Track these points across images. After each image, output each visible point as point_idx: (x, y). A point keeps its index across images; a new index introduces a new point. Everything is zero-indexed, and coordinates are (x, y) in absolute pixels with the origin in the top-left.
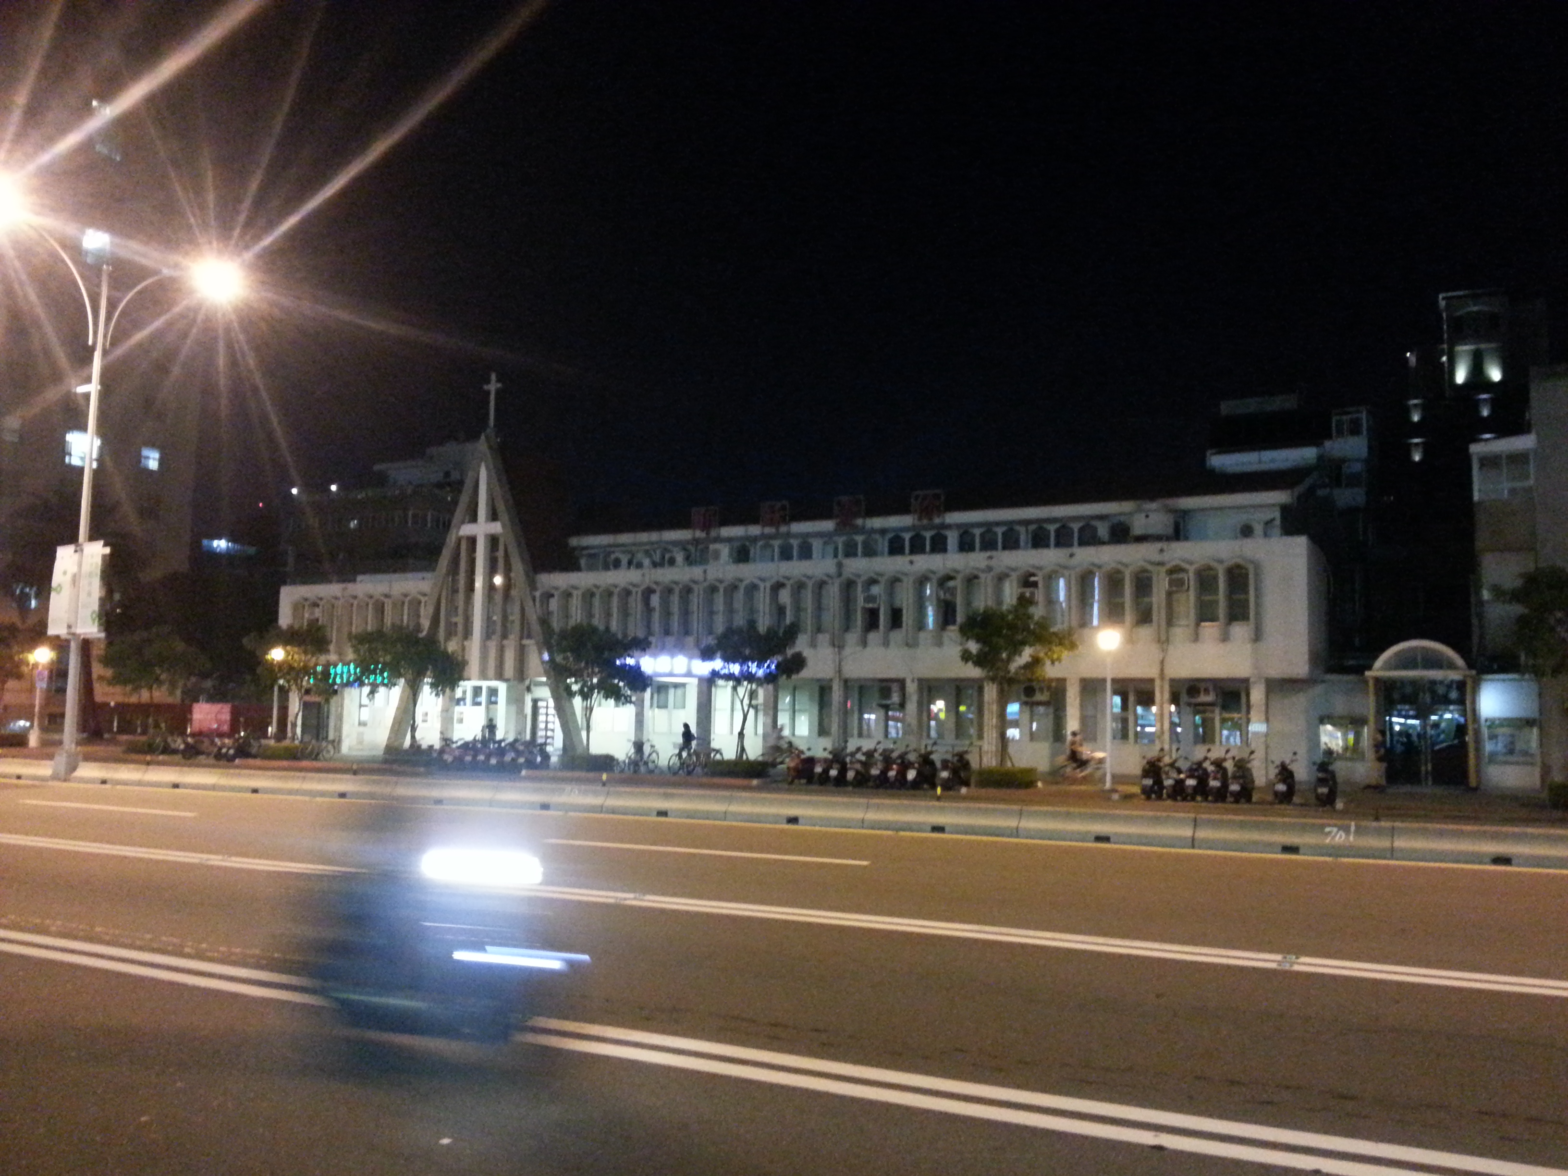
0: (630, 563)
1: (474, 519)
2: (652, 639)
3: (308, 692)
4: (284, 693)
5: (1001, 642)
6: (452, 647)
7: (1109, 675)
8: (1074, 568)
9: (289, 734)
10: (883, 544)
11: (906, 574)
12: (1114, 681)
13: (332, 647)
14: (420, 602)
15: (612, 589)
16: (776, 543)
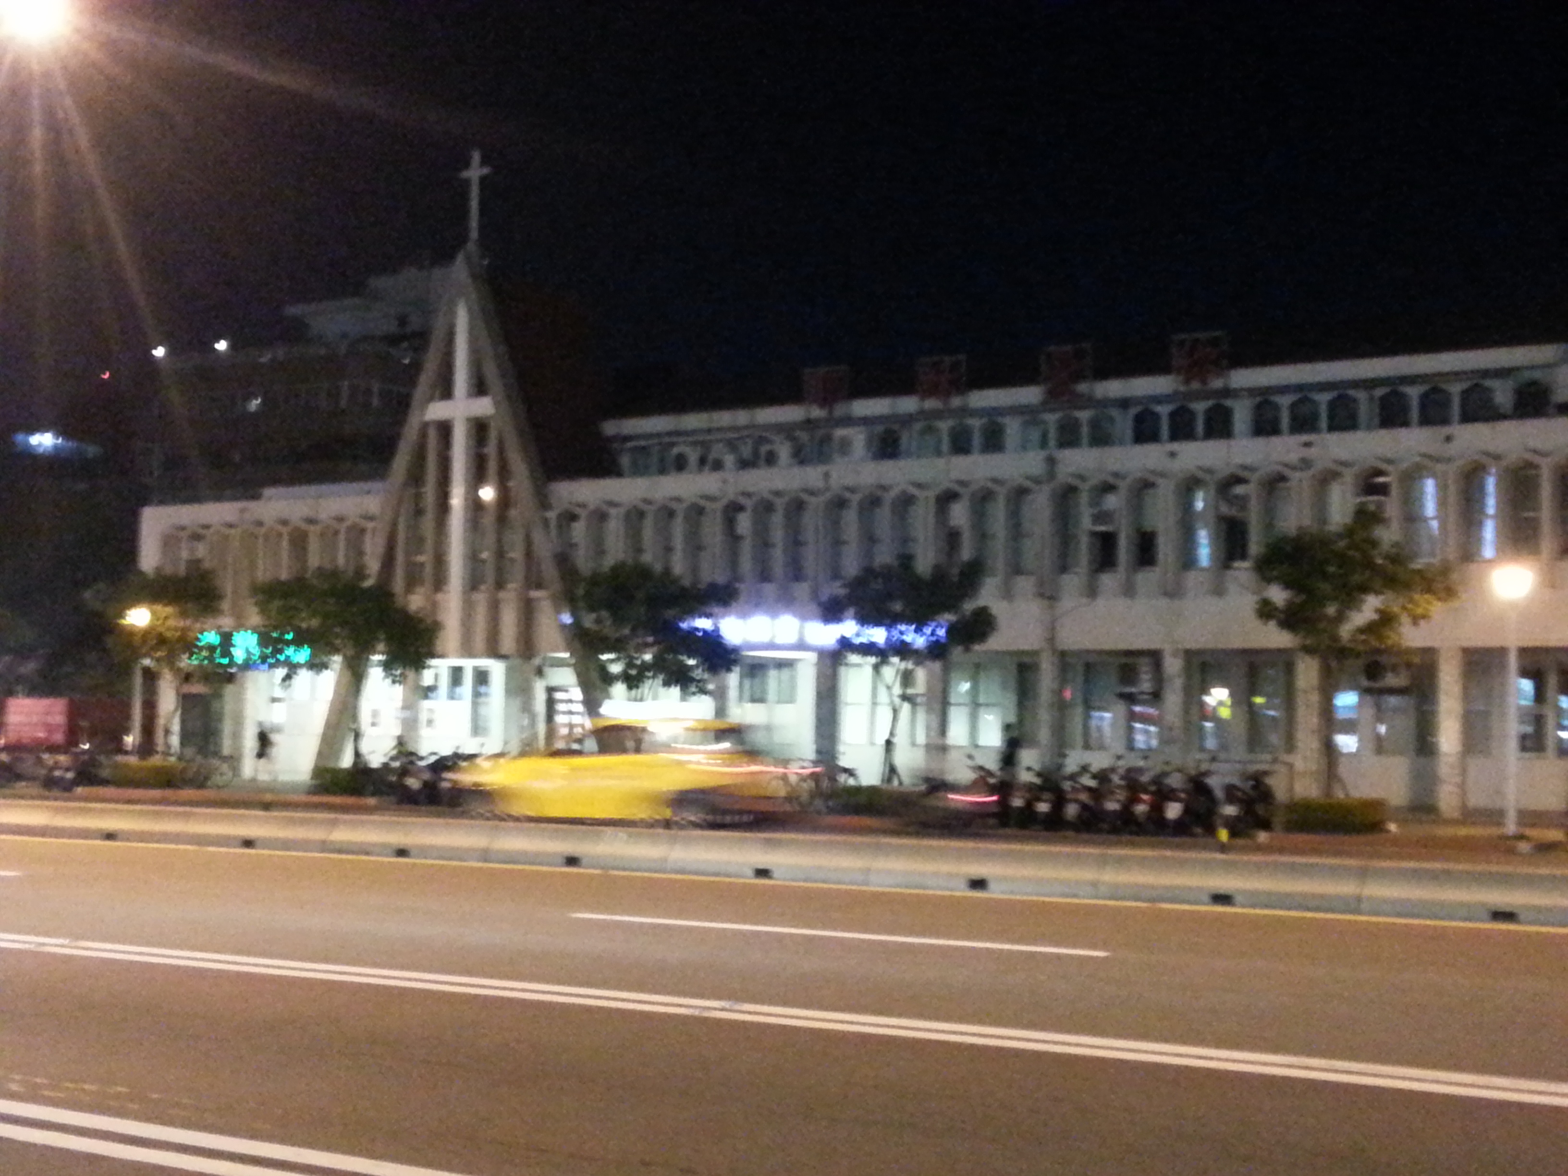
0: (703, 461)
1: (447, 393)
2: (741, 586)
3: (187, 677)
4: (150, 677)
5: (1325, 587)
6: (416, 602)
7: (1513, 640)
8: (1449, 460)
9: (160, 748)
10: (1124, 423)
11: (1162, 475)
12: (1524, 651)
13: (225, 605)
14: (363, 531)
15: (674, 505)
16: (944, 426)
